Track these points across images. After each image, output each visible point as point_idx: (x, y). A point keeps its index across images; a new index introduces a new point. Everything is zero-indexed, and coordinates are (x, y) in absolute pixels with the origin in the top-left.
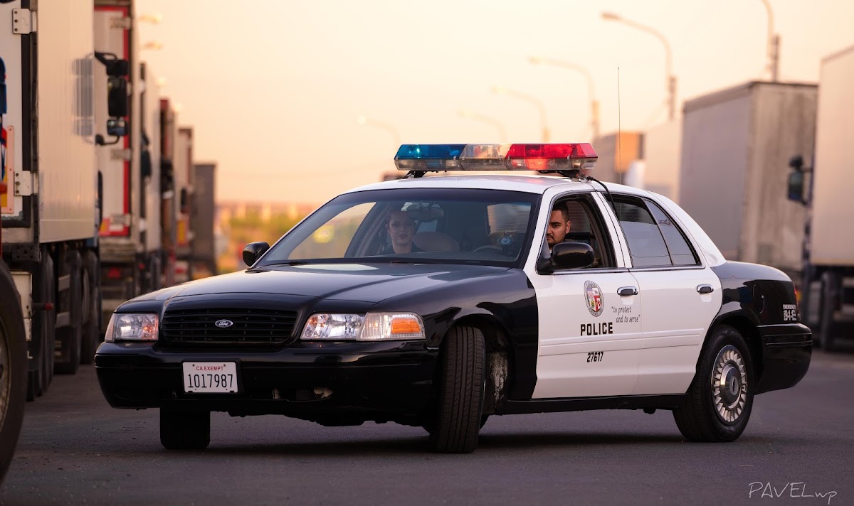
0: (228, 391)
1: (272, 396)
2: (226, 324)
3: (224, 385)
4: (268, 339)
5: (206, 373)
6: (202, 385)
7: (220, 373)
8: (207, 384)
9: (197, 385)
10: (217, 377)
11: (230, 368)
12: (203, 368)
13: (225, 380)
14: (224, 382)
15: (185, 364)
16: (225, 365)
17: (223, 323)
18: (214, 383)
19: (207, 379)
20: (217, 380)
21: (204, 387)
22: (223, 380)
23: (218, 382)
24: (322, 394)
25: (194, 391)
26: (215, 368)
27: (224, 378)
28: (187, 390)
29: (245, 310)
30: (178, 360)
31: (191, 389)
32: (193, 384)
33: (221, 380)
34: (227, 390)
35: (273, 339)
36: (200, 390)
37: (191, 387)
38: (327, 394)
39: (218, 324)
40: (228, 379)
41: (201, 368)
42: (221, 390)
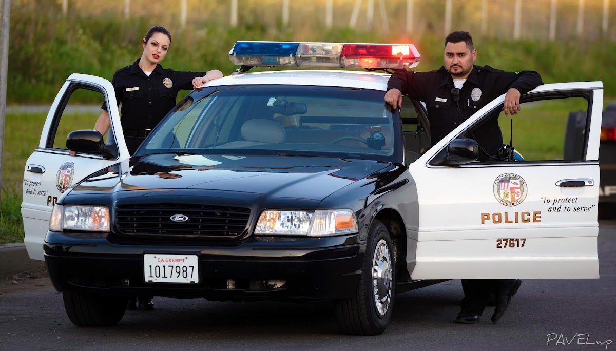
0: (189, 282)
1: (226, 286)
2: (182, 219)
3: (185, 276)
4: (223, 234)
5: (167, 264)
6: (162, 275)
7: (181, 265)
8: (168, 274)
9: (158, 275)
10: (178, 268)
11: (191, 261)
12: (165, 260)
13: (186, 271)
14: (185, 273)
15: (146, 257)
16: (186, 258)
17: (178, 218)
18: (175, 274)
19: (168, 270)
20: (178, 271)
21: (165, 277)
22: (184, 271)
23: (179, 273)
24: (274, 285)
25: (154, 281)
26: (177, 260)
27: (185, 269)
28: (147, 279)
29: (199, 206)
30: (138, 251)
31: (151, 279)
32: (153, 274)
33: (182, 271)
34: (188, 280)
35: (228, 234)
36: (161, 280)
37: (151, 277)
38: (279, 285)
39: (173, 218)
40: (189, 270)
41: (162, 260)
42: (181, 280)
